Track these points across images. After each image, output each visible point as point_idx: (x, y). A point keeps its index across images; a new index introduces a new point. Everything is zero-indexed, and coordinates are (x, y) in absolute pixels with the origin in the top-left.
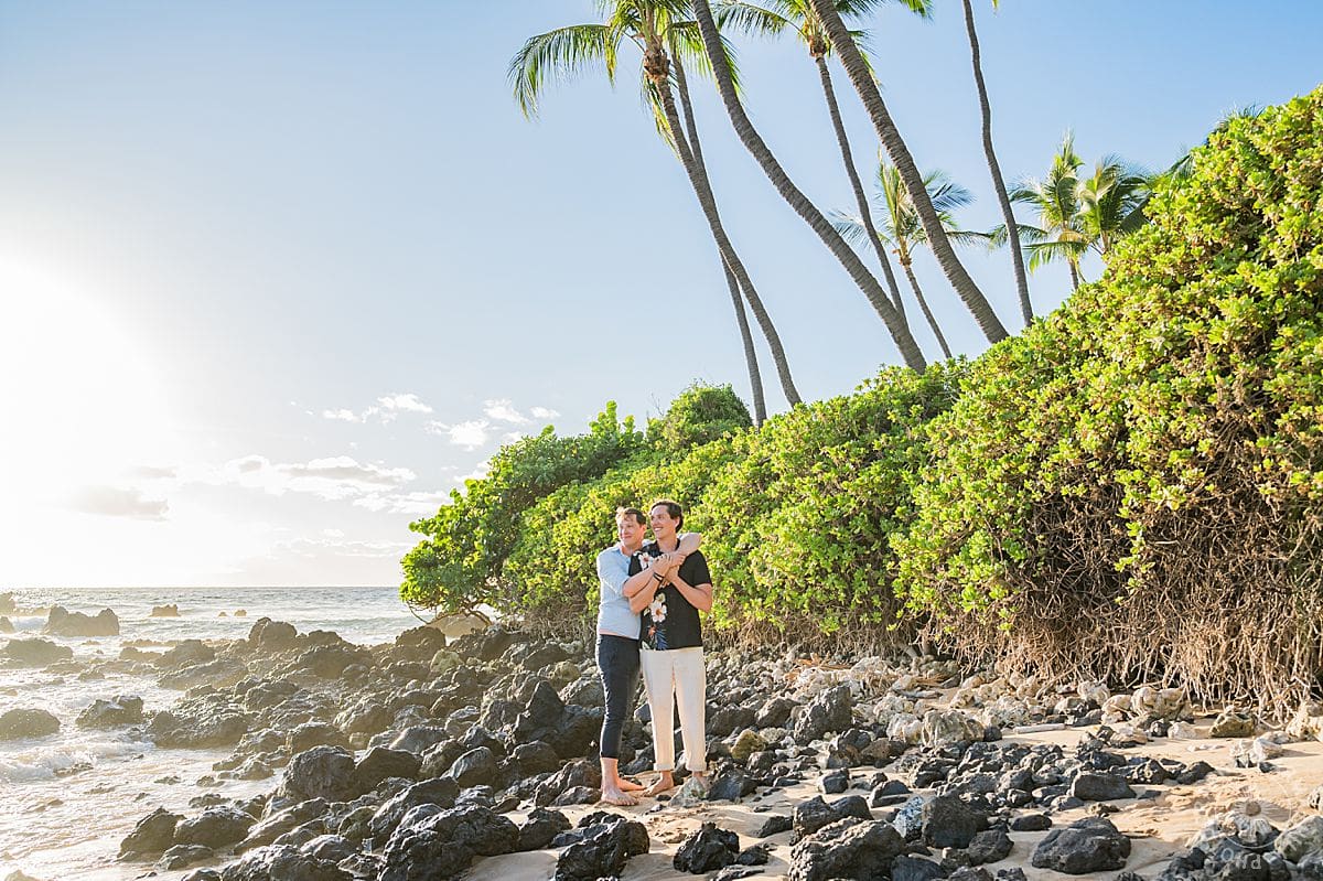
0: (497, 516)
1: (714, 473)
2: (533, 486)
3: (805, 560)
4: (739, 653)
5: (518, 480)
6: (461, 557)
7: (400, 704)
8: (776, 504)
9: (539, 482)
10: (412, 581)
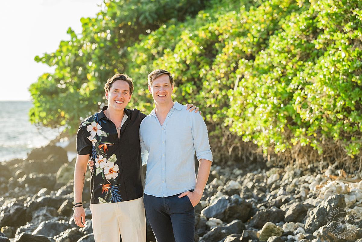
0: (108, 50)
1: (283, 20)
2: (137, 23)
3: (335, 100)
4: (294, 169)
5: (122, 20)
6: (78, 86)
7: (36, 206)
8: (320, 54)
9: (142, 20)
10: (38, 107)
